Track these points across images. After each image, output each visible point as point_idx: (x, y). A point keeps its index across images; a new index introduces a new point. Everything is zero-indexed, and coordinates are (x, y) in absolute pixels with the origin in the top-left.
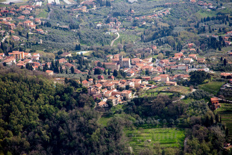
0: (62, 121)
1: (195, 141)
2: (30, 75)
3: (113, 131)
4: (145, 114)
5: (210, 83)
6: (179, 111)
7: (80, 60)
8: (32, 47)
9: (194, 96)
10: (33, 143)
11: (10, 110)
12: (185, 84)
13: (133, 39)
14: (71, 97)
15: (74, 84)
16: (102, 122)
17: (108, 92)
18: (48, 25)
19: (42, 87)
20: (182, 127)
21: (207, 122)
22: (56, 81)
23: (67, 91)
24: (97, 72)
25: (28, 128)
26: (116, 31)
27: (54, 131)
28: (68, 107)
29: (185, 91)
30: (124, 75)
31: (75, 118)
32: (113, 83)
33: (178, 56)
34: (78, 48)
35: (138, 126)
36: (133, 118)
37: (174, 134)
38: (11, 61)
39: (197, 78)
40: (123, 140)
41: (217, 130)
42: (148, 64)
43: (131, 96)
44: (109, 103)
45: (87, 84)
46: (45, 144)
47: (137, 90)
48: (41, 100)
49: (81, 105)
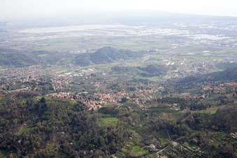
0: (76, 116)
1: (122, 122)
2: (65, 100)
3: (93, 119)
4: (105, 113)
5: (128, 102)
6: (117, 112)
7: (84, 95)
8: (67, 91)
9: (122, 106)
10: (65, 124)
11: (57, 112)
12: (120, 102)
13: (104, 88)
14: (79, 107)
15: (80, 103)
16: (90, 116)
17: (93, 106)
18: (73, 83)
19: (69, 104)
20: (118, 117)
21: (127, 115)
22: (74, 102)
23: (78, 105)
24: (89, 99)
25: (63, 118)
26: (97, 85)
27: (73, 119)
28: (78, 111)
29: (120, 105)
30: (99, 100)
31: (80, 114)
32: (94, 103)
33: (119, 93)
34: (83, 91)
35: (103, 117)
36: (101, 114)
37: (116, 120)
38: (59, 95)
39: (124, 100)
40: (97, 122)
41: (130, 118)
42: (108, 96)
43: (100, 107)
44: (92, 109)
45: (85, 103)
46: (70, 124)
47: (103, 104)
48: (68, 108)
49: (82, 110)
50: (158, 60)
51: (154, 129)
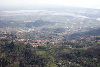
0: (27, 50)
1: (47, 53)
2: (22, 43)
3: (35, 51)
4: (40, 49)
5: (50, 44)
6: (45, 48)
7: (30, 40)
8: (23, 38)
9: (47, 46)
10: (22, 53)
11: (19, 48)
12: (46, 44)
13: (39, 37)
14: (28, 46)
15: (29, 44)
16: (33, 50)
17: (34, 45)
18: (25, 35)
19: (24, 44)
20: (45, 51)
21: (49, 50)
22: (26, 43)
23: (28, 45)
24: (33, 42)
25: (21, 51)
26: (36, 36)
27: (26, 51)
28: (28, 47)
29: (46, 45)
30: (37, 43)
31: (29, 49)
32: (35, 44)
33: (45, 40)
34: (30, 39)
35: (39, 50)
36: (38, 49)
37: (44, 52)
38: (19, 40)
39: (48, 43)
40: (36, 53)
41: (50, 51)
42: (41, 41)
43: (38, 46)
44: (34, 47)
45: (31, 44)
46: (24, 53)
47: (39, 45)
48: (24, 46)
49: (30, 47)
50: (61, 26)
51: (61, 56)
